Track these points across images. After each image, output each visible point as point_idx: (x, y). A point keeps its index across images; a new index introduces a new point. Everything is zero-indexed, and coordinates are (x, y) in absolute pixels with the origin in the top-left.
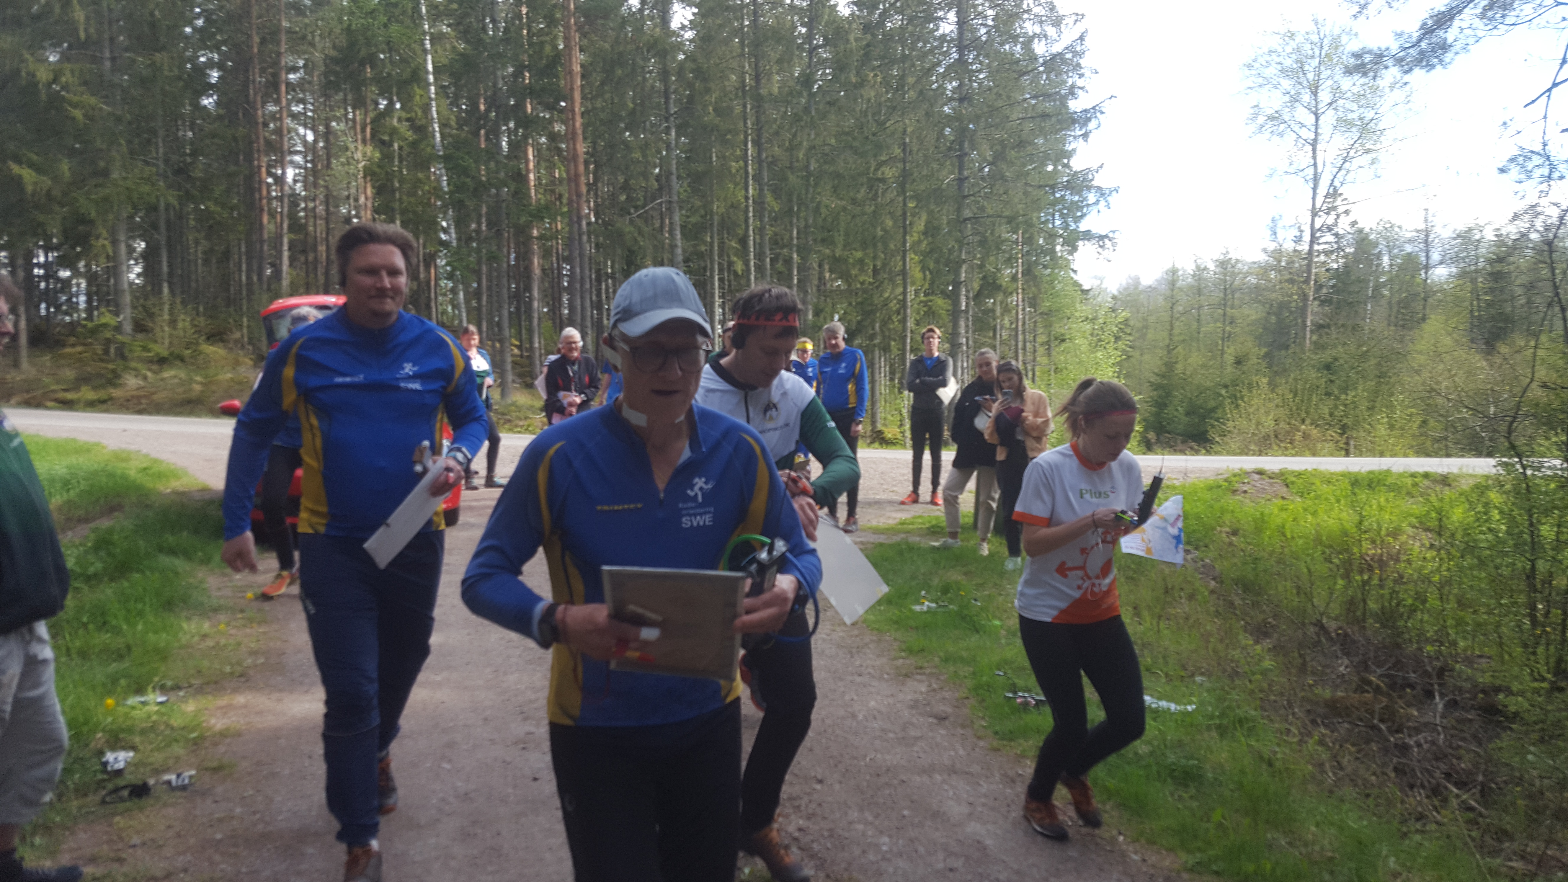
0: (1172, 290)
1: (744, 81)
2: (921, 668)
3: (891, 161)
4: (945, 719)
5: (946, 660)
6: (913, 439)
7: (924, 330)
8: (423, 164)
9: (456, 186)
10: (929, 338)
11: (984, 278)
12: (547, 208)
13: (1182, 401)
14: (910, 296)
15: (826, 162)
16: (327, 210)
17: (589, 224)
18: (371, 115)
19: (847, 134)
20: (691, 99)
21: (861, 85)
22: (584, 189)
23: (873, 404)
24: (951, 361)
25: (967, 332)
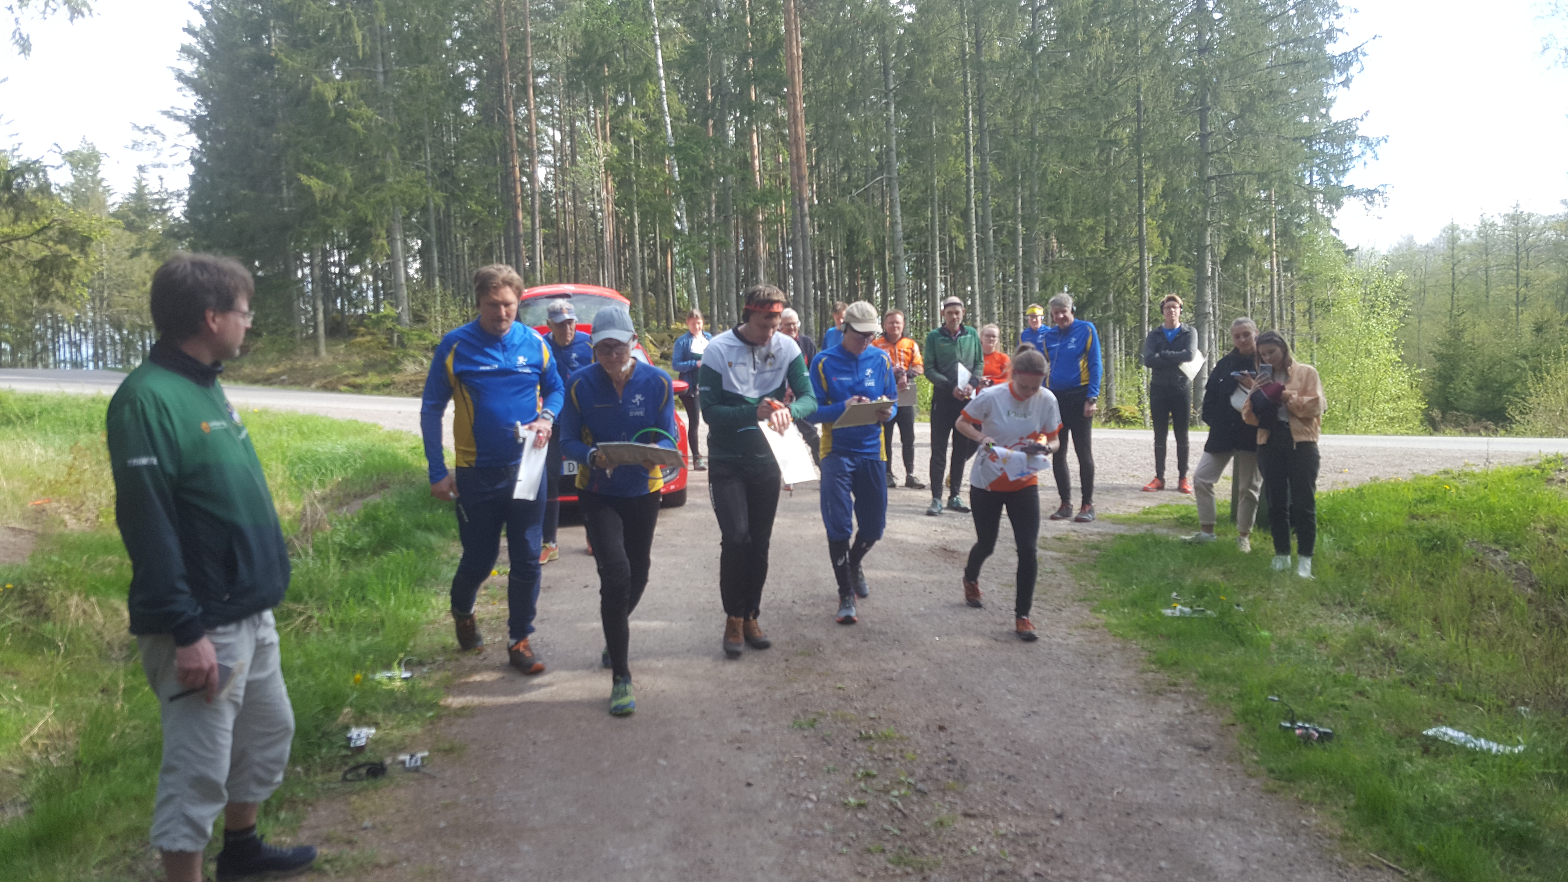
0: (1453, 249)
1: (963, 50)
2: (1175, 685)
3: (1124, 120)
4: (1206, 749)
5: (1206, 677)
6: (1153, 417)
7: (1164, 299)
8: (656, 156)
9: (686, 176)
10: (1169, 307)
11: (1233, 241)
12: (770, 191)
13: (1471, 374)
14: (1148, 264)
15: (1052, 127)
16: (575, 205)
17: (811, 206)
18: (610, 112)
19: (1075, 96)
20: (910, 74)
21: (1088, 43)
22: (807, 173)
23: (1108, 380)
24: (1195, 332)
25: (1213, 301)
